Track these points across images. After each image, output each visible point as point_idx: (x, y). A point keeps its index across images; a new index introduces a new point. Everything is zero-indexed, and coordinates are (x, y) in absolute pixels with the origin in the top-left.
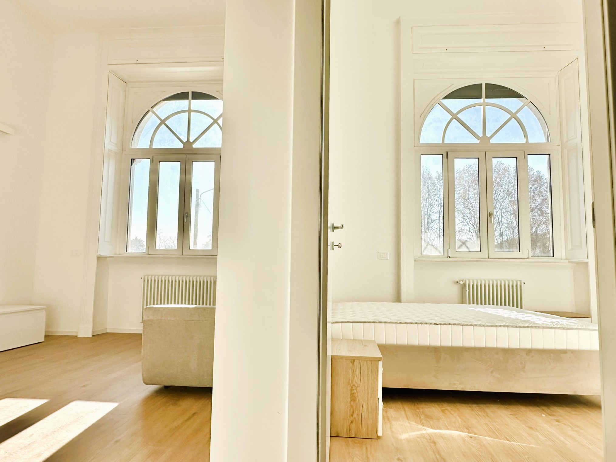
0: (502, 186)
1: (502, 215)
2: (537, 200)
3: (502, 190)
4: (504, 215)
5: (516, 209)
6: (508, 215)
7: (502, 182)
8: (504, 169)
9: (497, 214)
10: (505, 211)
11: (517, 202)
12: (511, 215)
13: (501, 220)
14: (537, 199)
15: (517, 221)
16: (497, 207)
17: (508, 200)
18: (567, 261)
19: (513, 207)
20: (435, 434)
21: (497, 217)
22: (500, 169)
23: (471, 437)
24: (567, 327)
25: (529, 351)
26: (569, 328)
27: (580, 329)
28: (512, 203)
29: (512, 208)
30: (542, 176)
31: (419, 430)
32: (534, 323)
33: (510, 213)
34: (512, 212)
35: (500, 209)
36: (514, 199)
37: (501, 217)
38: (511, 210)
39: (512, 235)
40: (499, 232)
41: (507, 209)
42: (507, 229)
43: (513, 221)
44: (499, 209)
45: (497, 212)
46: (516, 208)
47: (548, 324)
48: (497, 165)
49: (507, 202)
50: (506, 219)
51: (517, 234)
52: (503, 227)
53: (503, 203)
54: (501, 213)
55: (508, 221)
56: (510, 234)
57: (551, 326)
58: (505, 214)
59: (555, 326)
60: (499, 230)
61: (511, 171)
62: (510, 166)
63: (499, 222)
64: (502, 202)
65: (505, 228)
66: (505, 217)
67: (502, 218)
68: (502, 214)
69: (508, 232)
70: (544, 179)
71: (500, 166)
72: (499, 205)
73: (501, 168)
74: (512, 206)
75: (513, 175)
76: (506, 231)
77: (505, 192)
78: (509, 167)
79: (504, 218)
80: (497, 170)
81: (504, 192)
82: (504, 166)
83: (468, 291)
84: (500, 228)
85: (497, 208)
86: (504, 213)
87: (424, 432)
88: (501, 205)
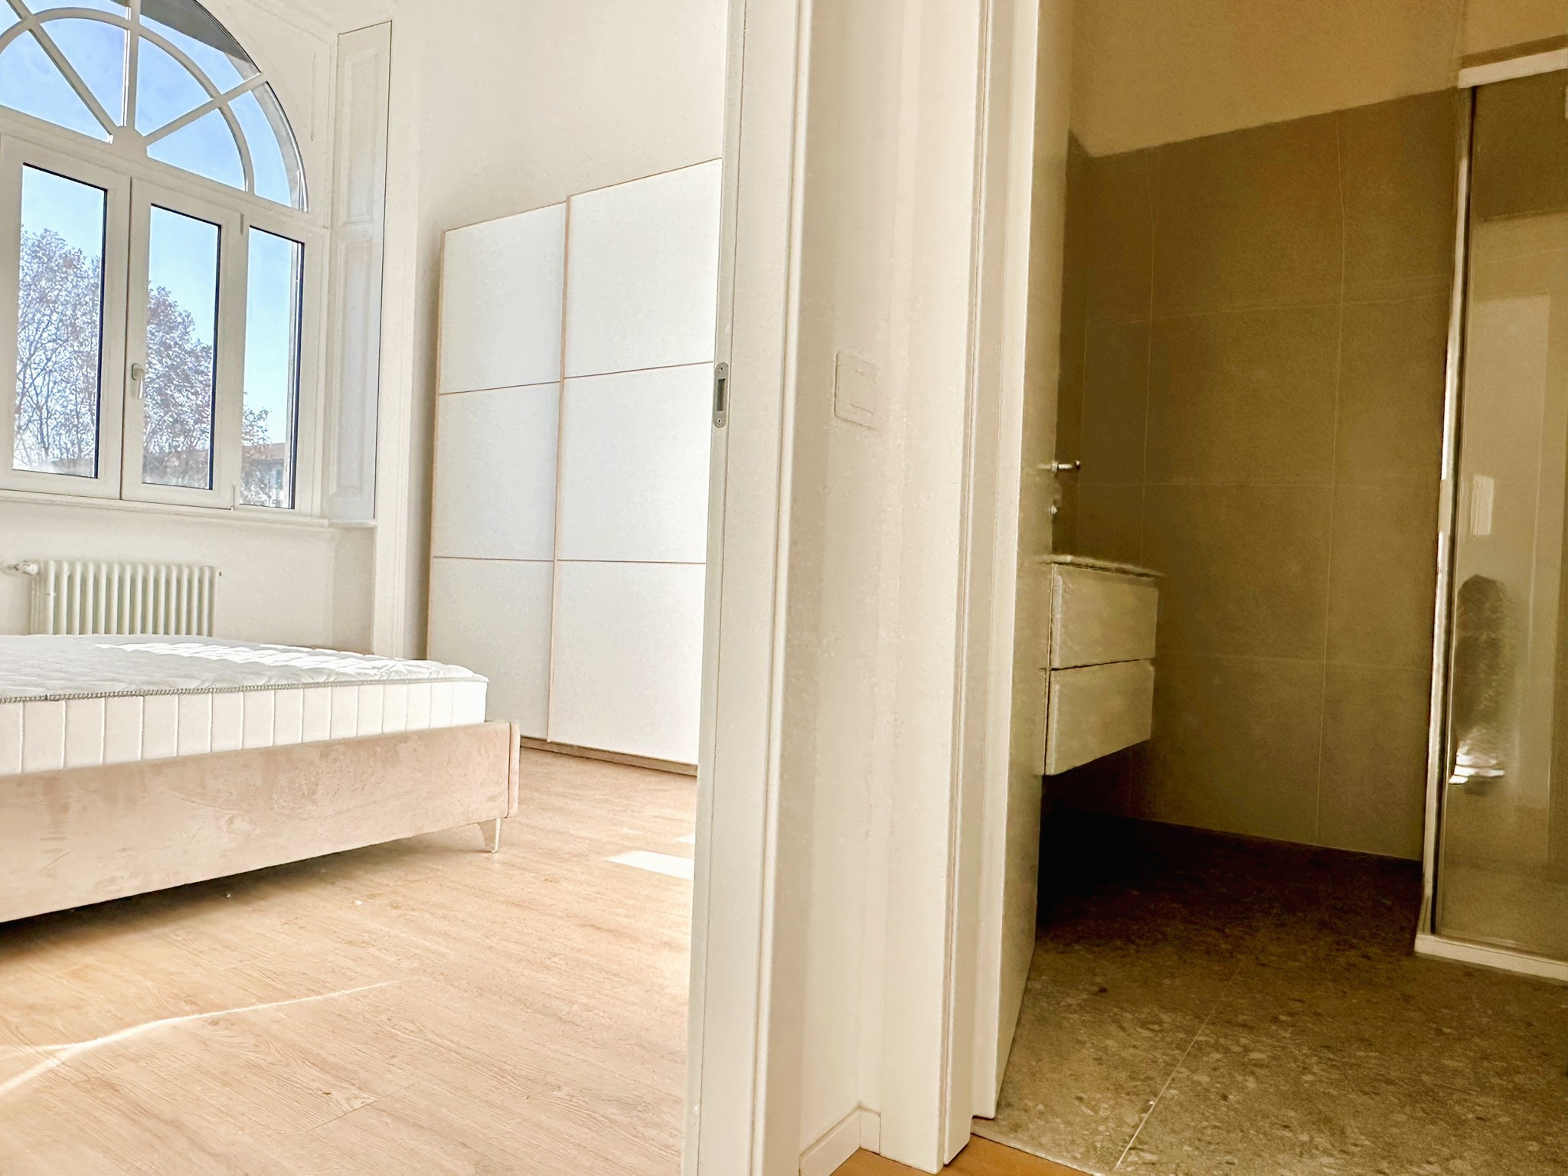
0: (57, 305)
1: (50, 389)
2: (154, 364)
3: (55, 316)
4: (55, 391)
5: (93, 378)
6: (68, 391)
7: (56, 292)
8: (65, 257)
9: (33, 382)
10: (59, 378)
11: (97, 358)
12: (76, 391)
13: (47, 402)
14: (154, 361)
15: (95, 412)
16: (37, 361)
17: (70, 349)
18: (326, 522)
19: (84, 370)
20: (93, 1054)
21: (34, 392)
22: (52, 254)
23: (215, 1022)
24: (409, 677)
25: (327, 748)
26: (414, 680)
27: (436, 680)
28: (83, 361)
29: (80, 374)
30: (170, 305)
31: (29, 1062)
32: (338, 674)
33: (74, 387)
34: (81, 385)
35: (44, 369)
36: (88, 349)
37: (45, 393)
38: (77, 380)
39: (76, 450)
40: (37, 436)
41: (66, 374)
42: (62, 432)
43: (83, 411)
44: (42, 370)
45: (34, 376)
46: (93, 375)
47: (369, 675)
48: (44, 242)
49: (68, 355)
50: (61, 402)
51: (91, 448)
52: (52, 422)
53: (54, 355)
54: (46, 382)
55: (66, 407)
56: (69, 446)
57: (377, 678)
58: (60, 388)
59: (385, 678)
60: (36, 429)
61: (85, 268)
62: (84, 254)
63: (39, 408)
64: (54, 351)
65: (56, 426)
66: (58, 394)
67: (48, 396)
68: (51, 385)
69: (65, 439)
70: (176, 314)
71: (53, 244)
72: (43, 357)
73: (57, 253)
74: (81, 368)
75: (92, 281)
76: (60, 435)
77: (63, 325)
78: (82, 257)
79: (55, 397)
80: (43, 254)
81: (60, 324)
82: (66, 248)
83: (52, 594)
84: (41, 424)
85: (33, 366)
86: (55, 383)
87: (52, 1063)
88: (49, 360)
